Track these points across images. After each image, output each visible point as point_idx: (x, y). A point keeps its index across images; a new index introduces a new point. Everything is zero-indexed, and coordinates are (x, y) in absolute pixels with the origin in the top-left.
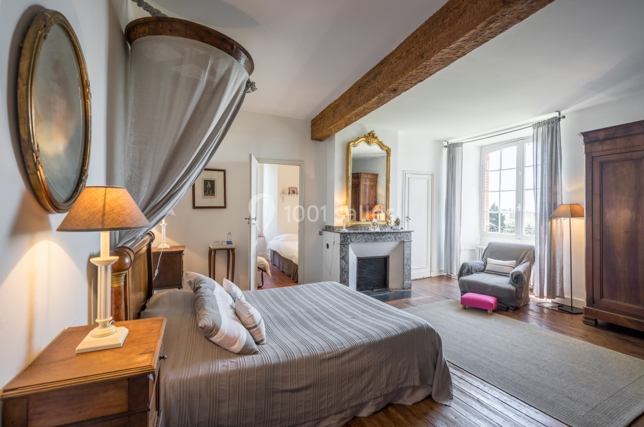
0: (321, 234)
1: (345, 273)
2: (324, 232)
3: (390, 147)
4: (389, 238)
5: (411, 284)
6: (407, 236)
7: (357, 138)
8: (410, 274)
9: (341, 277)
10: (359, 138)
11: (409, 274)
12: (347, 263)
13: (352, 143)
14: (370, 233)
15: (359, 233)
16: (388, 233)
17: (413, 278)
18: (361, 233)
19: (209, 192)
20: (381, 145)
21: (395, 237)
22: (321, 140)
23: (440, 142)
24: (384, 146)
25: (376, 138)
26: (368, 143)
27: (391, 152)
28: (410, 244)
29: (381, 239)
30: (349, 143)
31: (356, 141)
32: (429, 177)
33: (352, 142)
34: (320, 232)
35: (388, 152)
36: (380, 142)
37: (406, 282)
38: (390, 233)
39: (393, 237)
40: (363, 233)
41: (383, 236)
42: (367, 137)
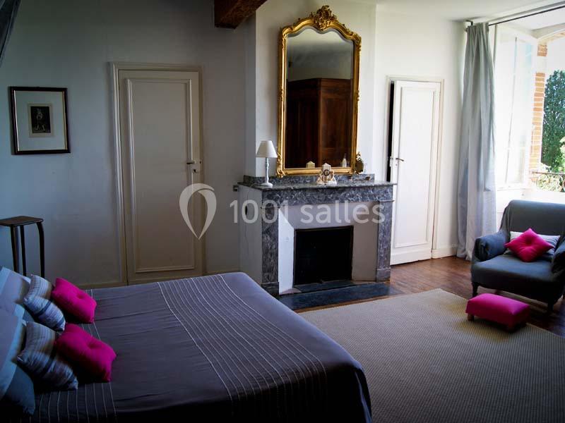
0: (236, 189)
1: (271, 256)
2: (241, 186)
3: (360, 35)
4: (353, 196)
5: (389, 273)
6: (386, 192)
7: (297, 19)
8: (388, 256)
9: (264, 263)
10: (300, 21)
11: (386, 256)
12: (276, 239)
13: (287, 30)
14: (317, 190)
15: (295, 189)
16: (350, 187)
17: (393, 262)
18: (300, 190)
19: (40, 126)
20: (342, 31)
21: (363, 195)
22: (232, 25)
23: (459, 22)
24: (347, 33)
25: (333, 18)
26: (318, 28)
27: (362, 44)
28: (391, 207)
29: (337, 199)
30: (281, 30)
31: (295, 25)
32: (437, 87)
33: (287, 27)
34: (234, 187)
35: (356, 42)
36: (339, 25)
37: (381, 269)
38: (354, 188)
39: (359, 195)
40: (304, 190)
41: (340, 192)
42: (316, 18)
